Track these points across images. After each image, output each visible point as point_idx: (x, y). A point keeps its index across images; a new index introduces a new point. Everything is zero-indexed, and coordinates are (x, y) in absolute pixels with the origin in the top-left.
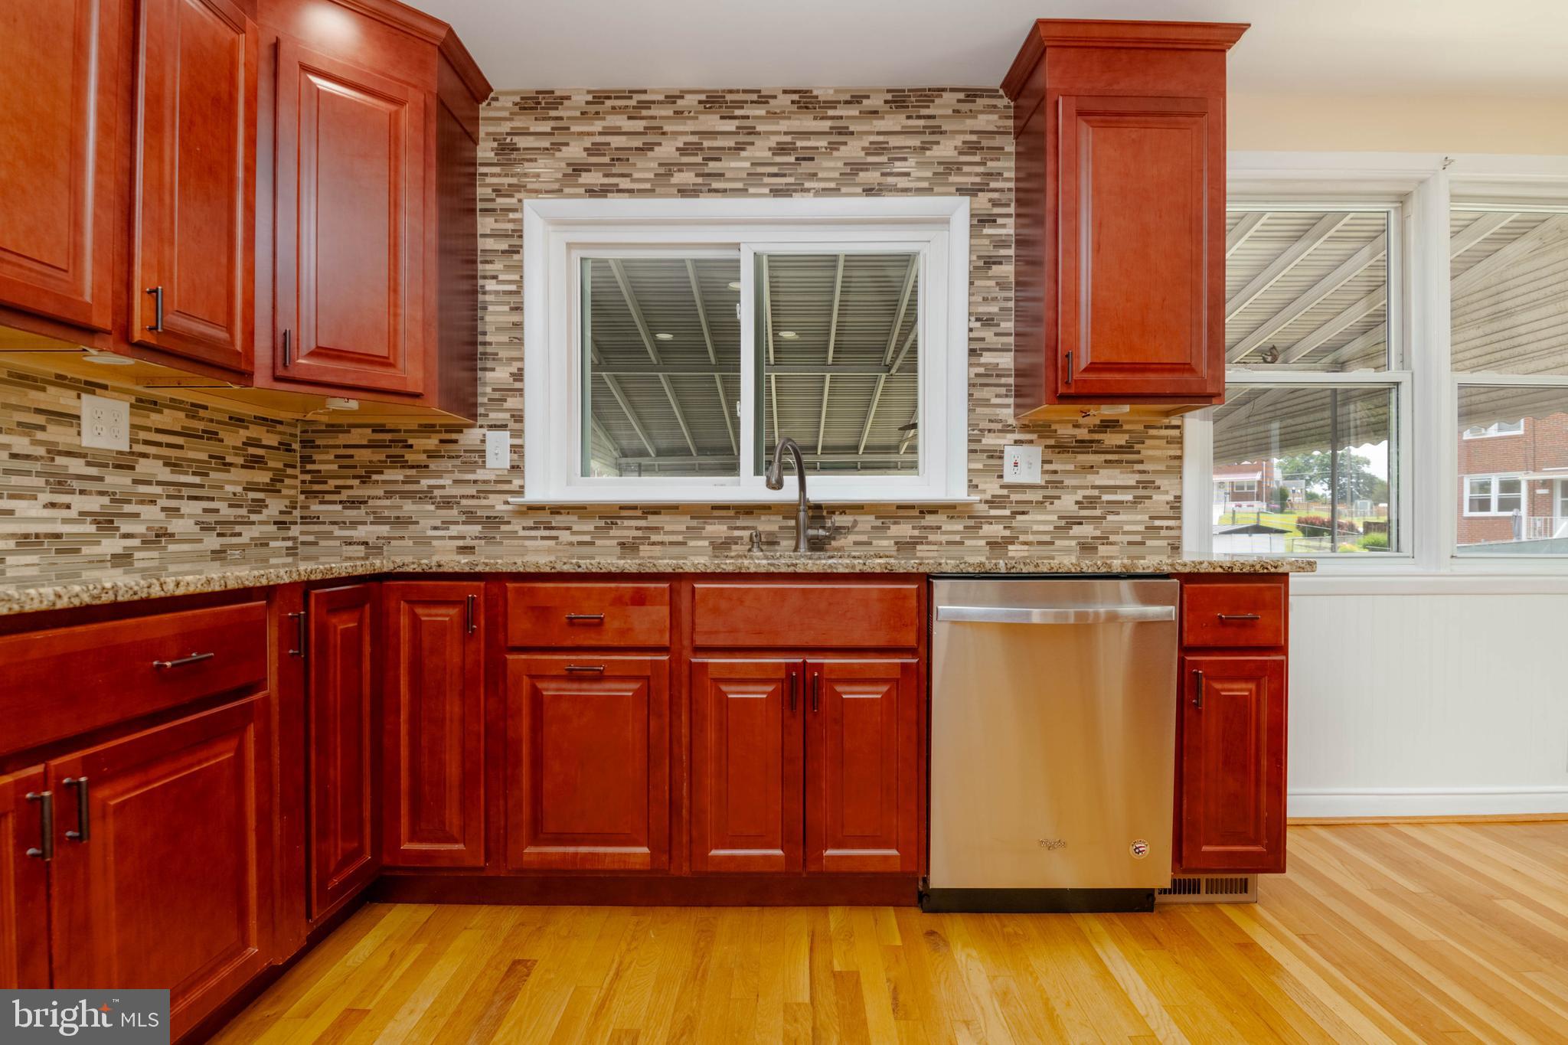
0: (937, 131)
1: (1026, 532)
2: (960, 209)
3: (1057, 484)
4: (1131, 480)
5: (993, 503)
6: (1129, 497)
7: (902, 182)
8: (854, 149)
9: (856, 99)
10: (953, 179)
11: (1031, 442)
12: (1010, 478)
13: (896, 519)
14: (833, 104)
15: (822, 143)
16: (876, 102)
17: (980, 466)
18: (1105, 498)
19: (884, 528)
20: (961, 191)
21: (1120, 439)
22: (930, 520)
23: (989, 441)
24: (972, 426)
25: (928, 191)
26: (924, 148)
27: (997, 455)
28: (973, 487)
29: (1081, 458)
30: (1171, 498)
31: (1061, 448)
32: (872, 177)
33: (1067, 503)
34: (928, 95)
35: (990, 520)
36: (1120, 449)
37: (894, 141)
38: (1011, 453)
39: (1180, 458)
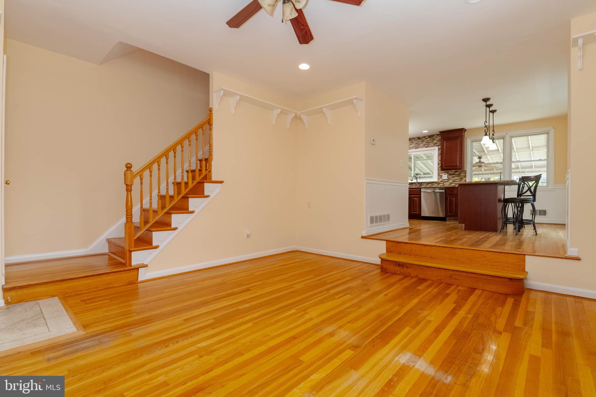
0: (434, 139)
1: (445, 185)
2: (437, 148)
3: (450, 179)
4: (459, 178)
5: (441, 181)
6: (459, 180)
7: (430, 146)
8: (424, 143)
9: (425, 137)
10: (436, 145)
11: (446, 174)
12: (443, 178)
13: (429, 184)
14: (422, 138)
15: (421, 142)
16: (427, 137)
17: (439, 177)
18: (456, 180)
19: (428, 185)
20: (437, 146)
21: (458, 173)
22: (433, 184)
23: (440, 174)
24: (438, 173)
25: (433, 146)
26: (432, 142)
27: (441, 176)
28: (438, 180)
29: (453, 176)
30: (465, 180)
31: (450, 174)
32: (426, 146)
33: (451, 181)
34: (433, 136)
35: (440, 183)
36: (458, 174)
37: (429, 141)
38: (443, 176)
39: (466, 175)
